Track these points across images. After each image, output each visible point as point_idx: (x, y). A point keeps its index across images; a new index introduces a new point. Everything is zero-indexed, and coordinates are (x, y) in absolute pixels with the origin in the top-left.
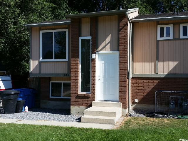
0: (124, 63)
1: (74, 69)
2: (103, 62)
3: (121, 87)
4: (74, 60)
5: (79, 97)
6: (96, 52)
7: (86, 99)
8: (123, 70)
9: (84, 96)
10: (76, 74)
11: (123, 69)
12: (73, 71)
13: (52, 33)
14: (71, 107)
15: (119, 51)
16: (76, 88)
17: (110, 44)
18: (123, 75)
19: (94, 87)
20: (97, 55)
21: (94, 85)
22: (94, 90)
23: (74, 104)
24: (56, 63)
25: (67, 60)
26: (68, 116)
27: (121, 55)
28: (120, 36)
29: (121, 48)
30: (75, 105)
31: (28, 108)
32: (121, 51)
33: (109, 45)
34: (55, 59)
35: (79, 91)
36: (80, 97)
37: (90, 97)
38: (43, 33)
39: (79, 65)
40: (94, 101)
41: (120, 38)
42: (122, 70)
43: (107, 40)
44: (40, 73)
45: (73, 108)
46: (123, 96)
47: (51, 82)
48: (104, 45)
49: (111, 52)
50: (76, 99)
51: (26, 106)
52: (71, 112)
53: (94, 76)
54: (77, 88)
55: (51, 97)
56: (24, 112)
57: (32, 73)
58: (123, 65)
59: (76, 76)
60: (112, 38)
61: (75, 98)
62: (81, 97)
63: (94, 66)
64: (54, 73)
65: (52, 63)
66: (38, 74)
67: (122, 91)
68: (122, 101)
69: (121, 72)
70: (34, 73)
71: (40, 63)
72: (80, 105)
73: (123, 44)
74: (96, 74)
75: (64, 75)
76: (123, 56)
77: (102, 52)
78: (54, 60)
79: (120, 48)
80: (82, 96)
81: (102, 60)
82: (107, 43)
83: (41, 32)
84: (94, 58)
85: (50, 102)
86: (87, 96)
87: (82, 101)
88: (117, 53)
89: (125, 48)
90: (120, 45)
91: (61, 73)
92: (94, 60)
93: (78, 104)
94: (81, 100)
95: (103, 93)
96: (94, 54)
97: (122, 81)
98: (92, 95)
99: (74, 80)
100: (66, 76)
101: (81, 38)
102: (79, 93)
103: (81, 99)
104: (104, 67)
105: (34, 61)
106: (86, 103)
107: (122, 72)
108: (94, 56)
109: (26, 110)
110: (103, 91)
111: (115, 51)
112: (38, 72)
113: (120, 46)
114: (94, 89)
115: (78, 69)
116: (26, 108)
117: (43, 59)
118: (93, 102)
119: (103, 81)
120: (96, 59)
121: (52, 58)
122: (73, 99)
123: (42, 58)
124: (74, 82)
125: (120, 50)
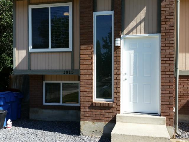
0: (168, 53)
1: (85, 63)
2: (132, 52)
3: (165, 92)
4: (85, 48)
5: (94, 106)
6: (121, 36)
7: (106, 111)
8: (168, 65)
9: (102, 105)
10: (89, 71)
11: (167, 62)
12: (84, 66)
13: (47, 9)
14: (82, 123)
15: (160, 33)
16: (89, 93)
17: (144, 22)
18: (167, 73)
19: (118, 91)
20: (122, 41)
21: (118, 89)
22: (119, 96)
23: (85, 118)
24: (53, 54)
25: (70, 49)
26: (77, 137)
27: (164, 40)
28: (162, 9)
29: (164, 29)
30: (88, 120)
31: (11, 123)
32: (164, 34)
33: (143, 24)
34: (52, 47)
35: (93, 97)
36: (96, 106)
37: (111, 107)
38: (33, 10)
39: (93, 56)
40: (120, 113)
41: (162, 12)
42: (165, 65)
43: (139, 16)
44: (28, 70)
45: (84, 124)
46: (168, 106)
47: (44, 82)
48: (135, 24)
49: (147, 35)
50: (89, 110)
51: (9, 120)
52: (82, 131)
53: (118, 73)
54: (91, 93)
55: (44, 103)
56: (6, 128)
57: (17, 69)
58: (167, 56)
59: (89, 73)
60: (147, 13)
61: (87, 108)
62: (98, 107)
63: (118, 58)
64: (50, 69)
65: (47, 54)
66: (26, 70)
67: (166, 98)
68: (166, 114)
69: (163, 68)
70: (20, 68)
71: (29, 54)
72: (96, 120)
73: (167, 23)
74: (121, 70)
75: (65, 72)
76: (167, 42)
77: (131, 35)
78: (50, 50)
79: (162, 29)
80: (99, 105)
81: (130, 49)
82: (139, 21)
83: (31, 7)
84: (119, 45)
85: (44, 110)
86: (107, 105)
87: (99, 113)
88: (157, 37)
89: (171, 28)
90: (162, 23)
91: (61, 68)
92: (118, 48)
93: (93, 118)
94: (97, 112)
95: (132, 100)
96: (119, 39)
97: (166, 81)
98: (115, 104)
99: (85, 81)
100: (68, 74)
101: (96, 14)
102: (94, 101)
103: (97, 110)
104: (134, 59)
105: (20, 51)
106: (105, 116)
107: (166, 68)
108: (119, 42)
109: (8, 126)
110: (132, 97)
111: (153, 33)
112: (25, 67)
113: (162, 26)
114: (118, 94)
115: (92, 62)
116: (9, 122)
117: (33, 47)
118: (118, 115)
119: (132, 82)
120: (121, 47)
121: (48, 47)
122: (84, 110)
123: (31, 47)
124: (85, 83)
125: (162, 31)
